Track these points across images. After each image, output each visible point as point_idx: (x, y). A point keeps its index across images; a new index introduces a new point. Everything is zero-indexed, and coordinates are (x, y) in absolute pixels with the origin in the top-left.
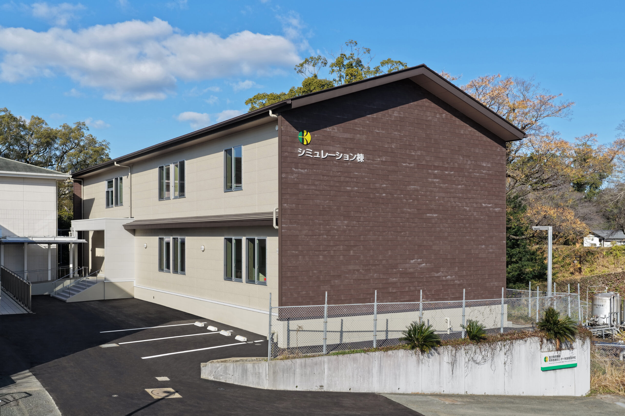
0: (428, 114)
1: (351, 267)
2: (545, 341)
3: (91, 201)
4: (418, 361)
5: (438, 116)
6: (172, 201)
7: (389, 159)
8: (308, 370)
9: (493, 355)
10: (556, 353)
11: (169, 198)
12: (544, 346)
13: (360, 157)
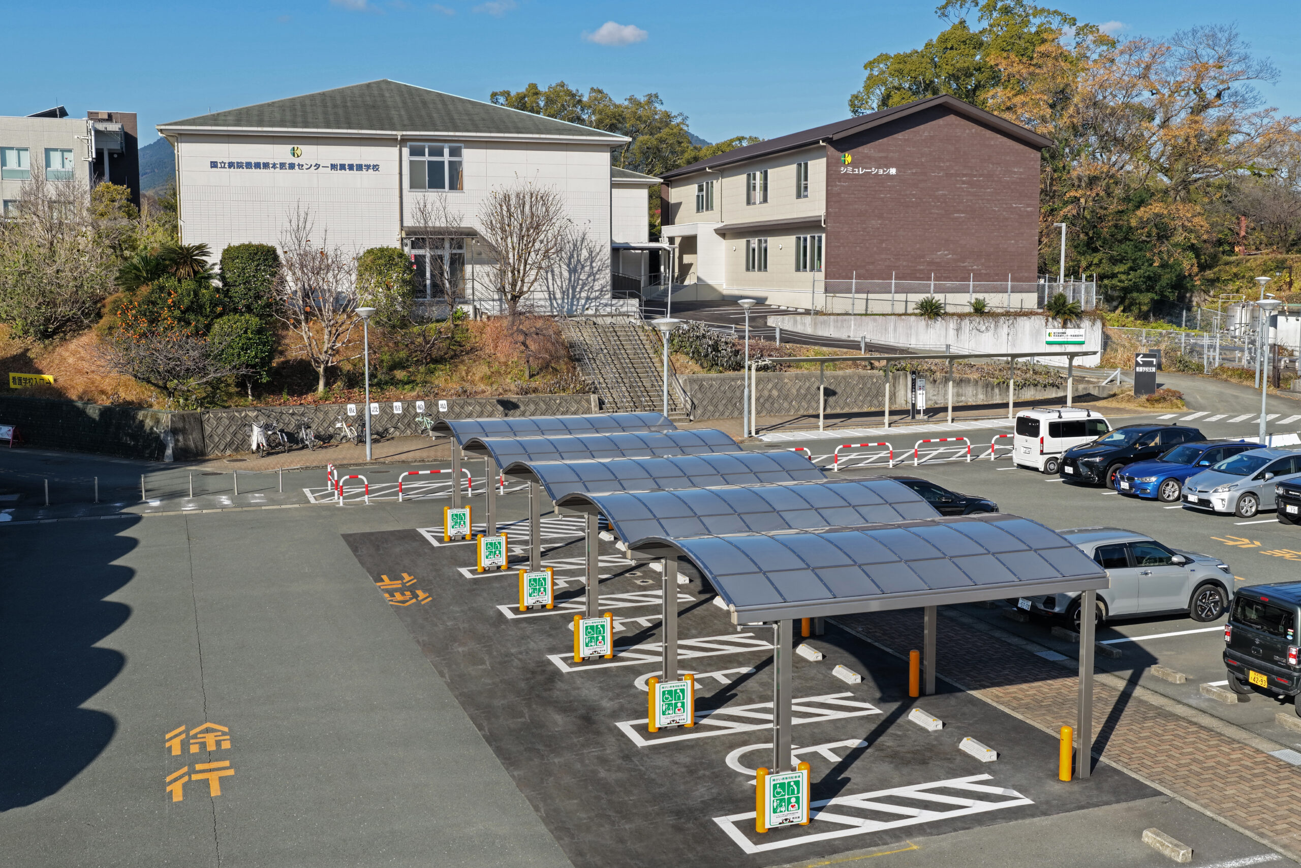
0: (958, 130)
1: (883, 256)
2: (1050, 319)
3: (679, 205)
4: (927, 325)
5: (967, 131)
6: (757, 206)
7: (919, 170)
8: (839, 324)
9: (996, 327)
10: (1061, 330)
11: (754, 203)
12: (1049, 324)
13: (893, 171)
